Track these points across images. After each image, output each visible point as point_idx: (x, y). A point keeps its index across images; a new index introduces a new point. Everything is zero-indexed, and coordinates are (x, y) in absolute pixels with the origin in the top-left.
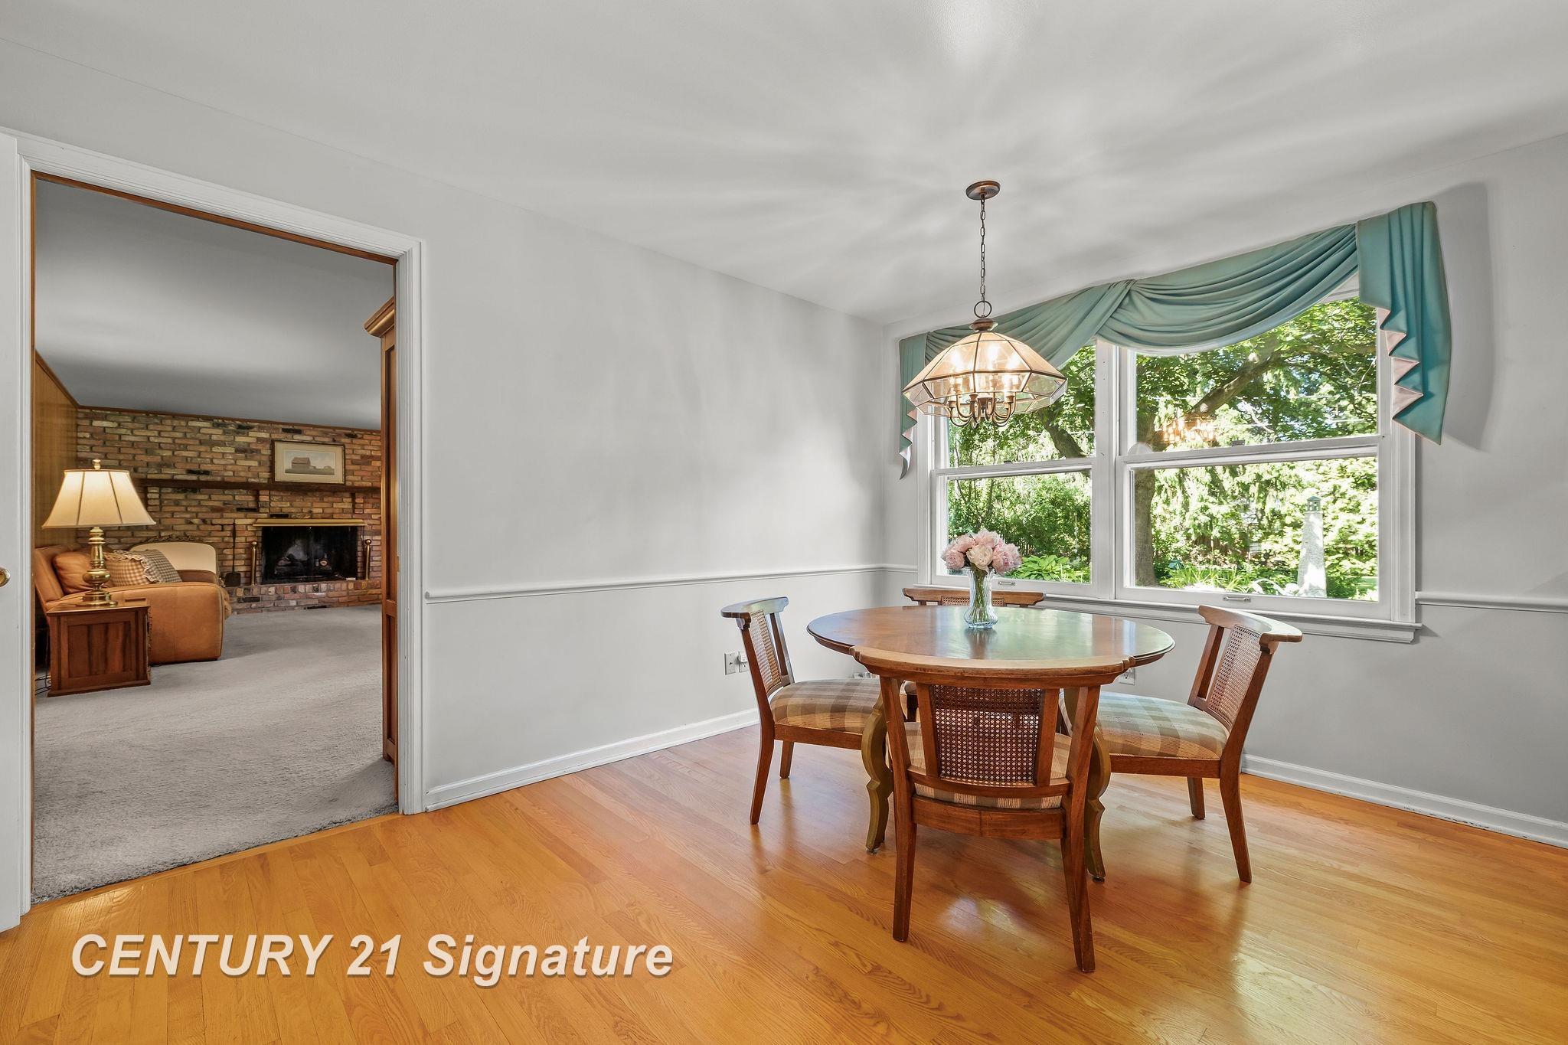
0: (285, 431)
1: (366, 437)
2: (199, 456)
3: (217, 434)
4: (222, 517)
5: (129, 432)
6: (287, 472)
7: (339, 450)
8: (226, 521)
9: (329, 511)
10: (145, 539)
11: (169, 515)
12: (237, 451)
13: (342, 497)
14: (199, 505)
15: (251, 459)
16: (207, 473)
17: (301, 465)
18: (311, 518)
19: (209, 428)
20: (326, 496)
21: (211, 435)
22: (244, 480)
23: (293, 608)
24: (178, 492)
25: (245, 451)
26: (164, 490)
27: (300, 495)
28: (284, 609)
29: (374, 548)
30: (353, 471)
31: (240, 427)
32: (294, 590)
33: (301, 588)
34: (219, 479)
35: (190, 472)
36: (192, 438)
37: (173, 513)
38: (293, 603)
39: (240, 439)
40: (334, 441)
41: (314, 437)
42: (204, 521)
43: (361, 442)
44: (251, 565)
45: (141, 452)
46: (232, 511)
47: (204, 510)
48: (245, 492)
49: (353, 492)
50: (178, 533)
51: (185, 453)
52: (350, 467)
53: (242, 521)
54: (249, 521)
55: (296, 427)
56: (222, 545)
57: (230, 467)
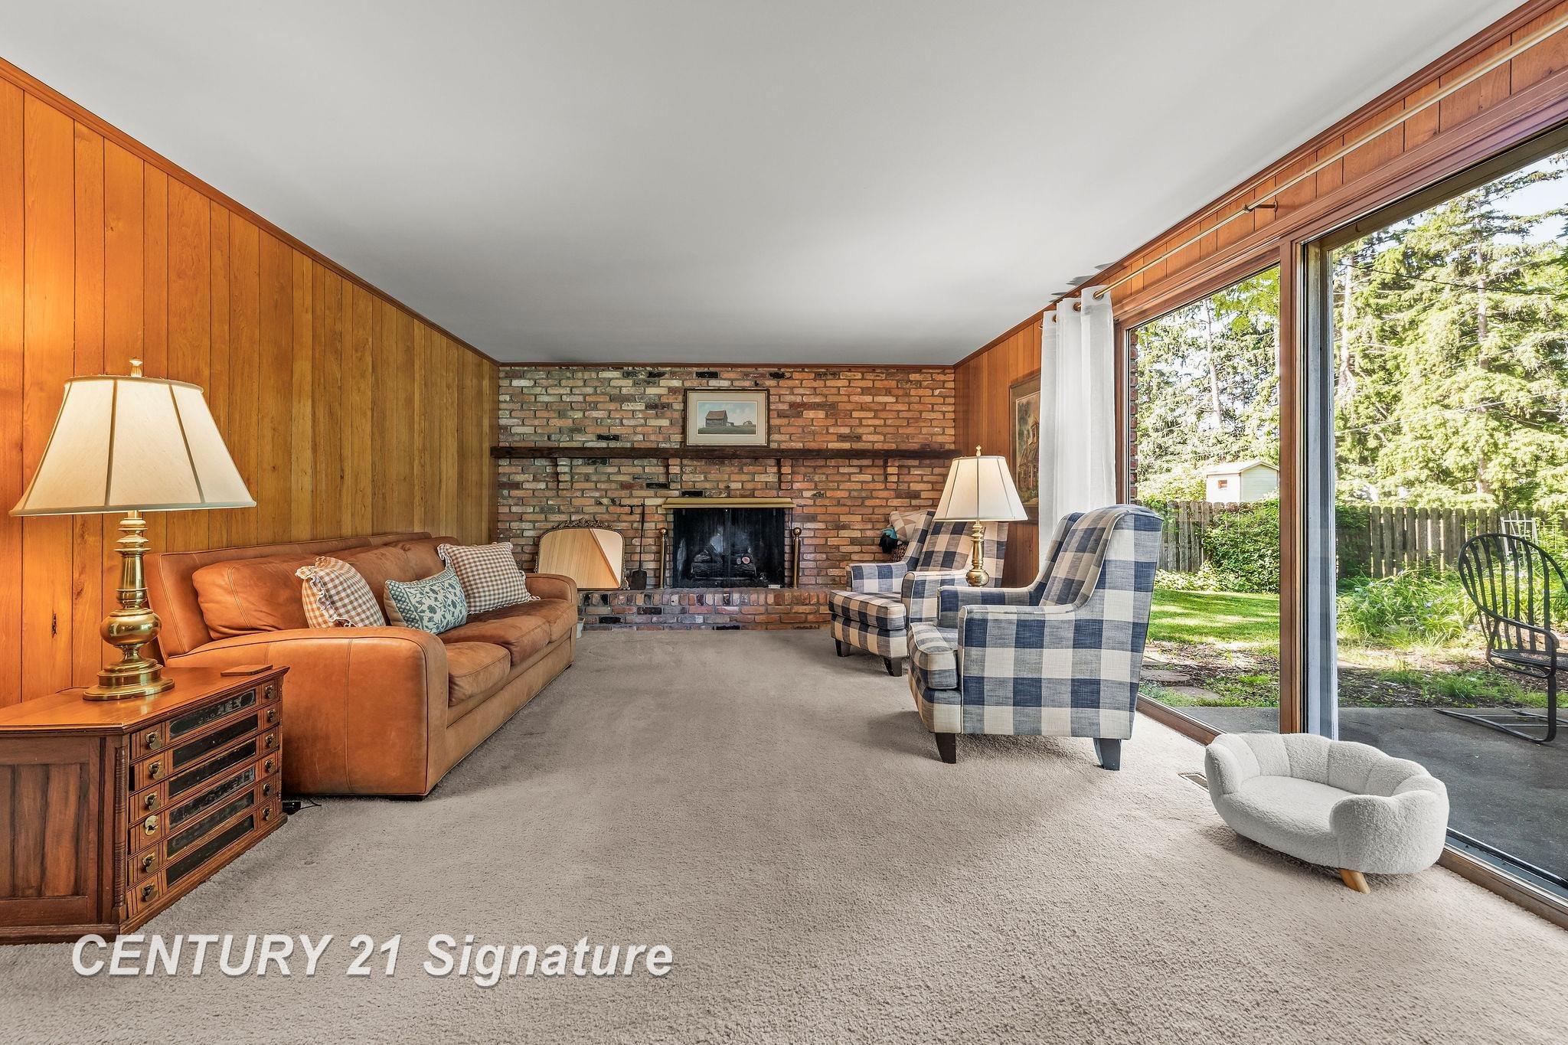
0: (700, 375)
1: (796, 375)
2: (609, 418)
3: (627, 386)
4: (631, 496)
5: (544, 392)
6: (701, 432)
7: (761, 397)
8: (635, 502)
9: (749, 486)
10: (556, 524)
11: (579, 494)
12: (649, 407)
13: (765, 466)
14: (609, 481)
15: (663, 417)
16: (616, 438)
17: (717, 421)
18: (729, 496)
19: (619, 379)
20: (745, 464)
21: (621, 387)
22: (654, 446)
23: (698, 627)
24: (589, 464)
25: (657, 406)
26: (575, 462)
27: (715, 464)
28: (689, 627)
29: (806, 541)
30: (779, 426)
31: (651, 375)
32: (701, 600)
33: (709, 598)
34: (629, 445)
35: (600, 437)
36: (603, 394)
37: (583, 490)
38: (700, 620)
39: (652, 391)
40: (756, 384)
41: (732, 380)
42: (613, 501)
43: (790, 383)
44: (660, 561)
45: (554, 416)
46: (641, 488)
47: (614, 486)
48: (654, 461)
49: (779, 456)
50: (587, 517)
51: (595, 414)
52: (775, 422)
53: (653, 501)
54: (659, 501)
55: (712, 369)
56: (631, 533)
57: (639, 429)
